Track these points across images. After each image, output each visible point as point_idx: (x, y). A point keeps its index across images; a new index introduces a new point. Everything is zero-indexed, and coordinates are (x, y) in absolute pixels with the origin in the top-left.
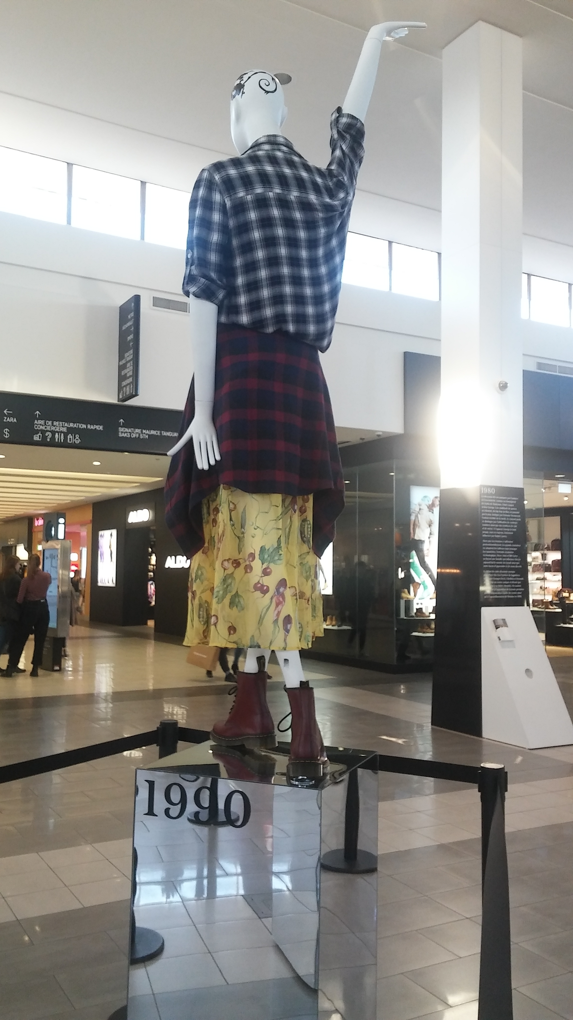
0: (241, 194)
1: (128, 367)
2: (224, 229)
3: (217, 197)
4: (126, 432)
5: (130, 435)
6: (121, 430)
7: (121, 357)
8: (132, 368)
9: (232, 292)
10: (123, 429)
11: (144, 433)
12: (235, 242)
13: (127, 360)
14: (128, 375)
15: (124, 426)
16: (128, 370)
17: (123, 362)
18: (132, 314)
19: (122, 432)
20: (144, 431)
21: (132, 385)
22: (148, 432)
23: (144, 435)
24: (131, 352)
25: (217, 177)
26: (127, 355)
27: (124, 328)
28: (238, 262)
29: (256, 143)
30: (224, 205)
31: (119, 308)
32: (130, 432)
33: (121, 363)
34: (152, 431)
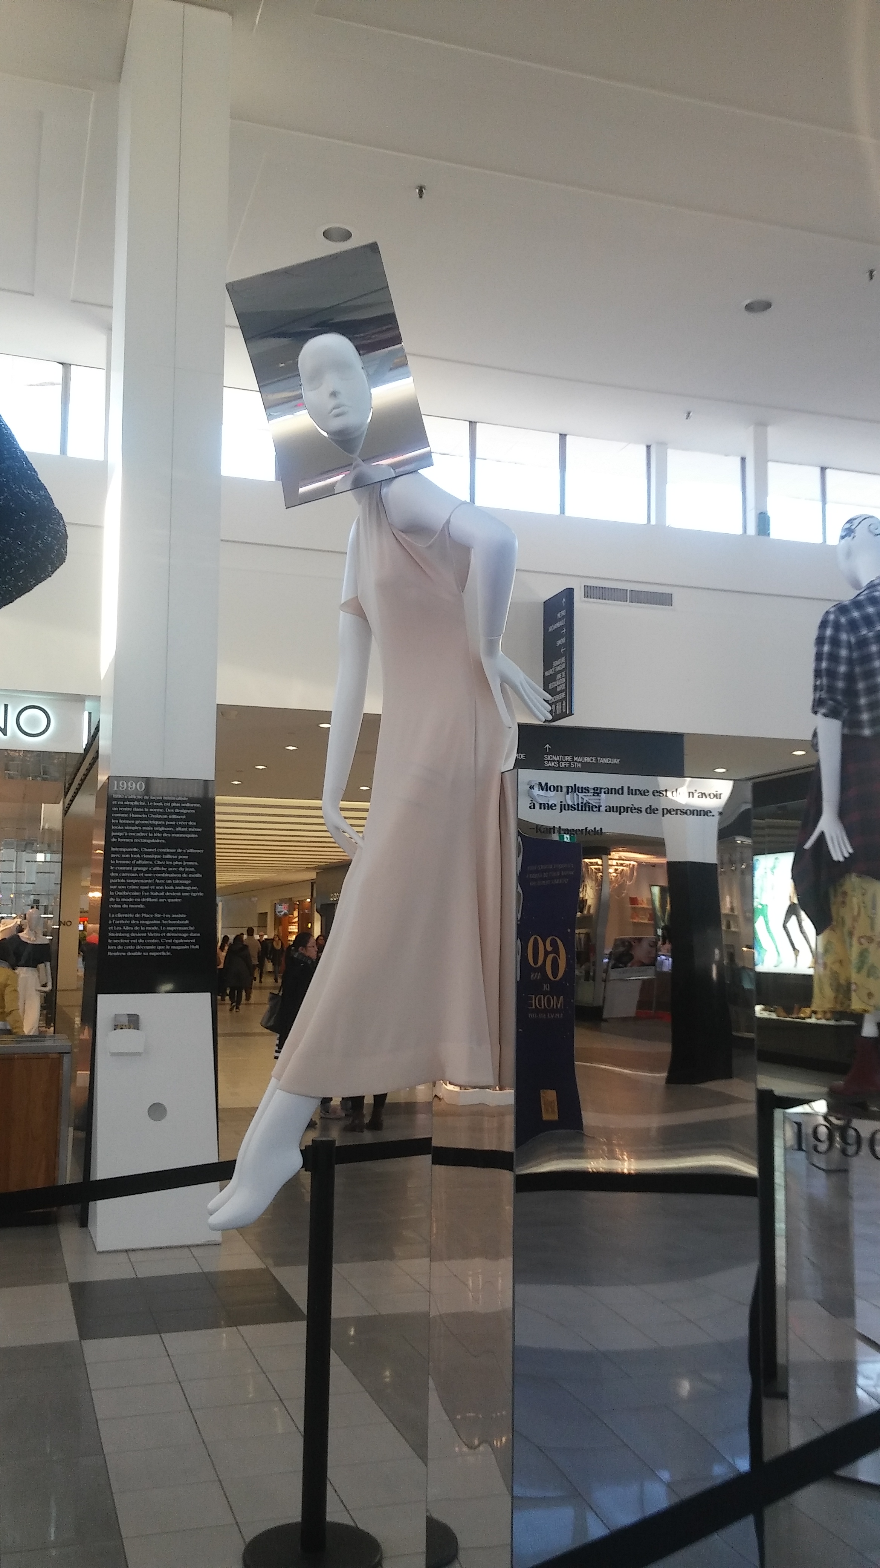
0: (864, 632)
1: (557, 678)
2: (850, 662)
3: (844, 637)
4: (554, 761)
5: (559, 764)
6: (548, 758)
7: (547, 665)
8: (564, 681)
9: (855, 709)
10: (549, 756)
11: (576, 761)
12: (858, 670)
13: (557, 670)
14: (559, 689)
15: (551, 753)
16: (558, 683)
17: (551, 672)
18: (563, 613)
19: (548, 761)
20: (575, 759)
21: (564, 701)
22: (580, 759)
23: (575, 763)
24: (563, 659)
25: (843, 620)
26: (555, 663)
27: (550, 629)
28: (861, 685)
29: (870, 584)
30: (849, 642)
31: (543, 604)
32: (558, 761)
33: (547, 674)
34: (585, 758)
